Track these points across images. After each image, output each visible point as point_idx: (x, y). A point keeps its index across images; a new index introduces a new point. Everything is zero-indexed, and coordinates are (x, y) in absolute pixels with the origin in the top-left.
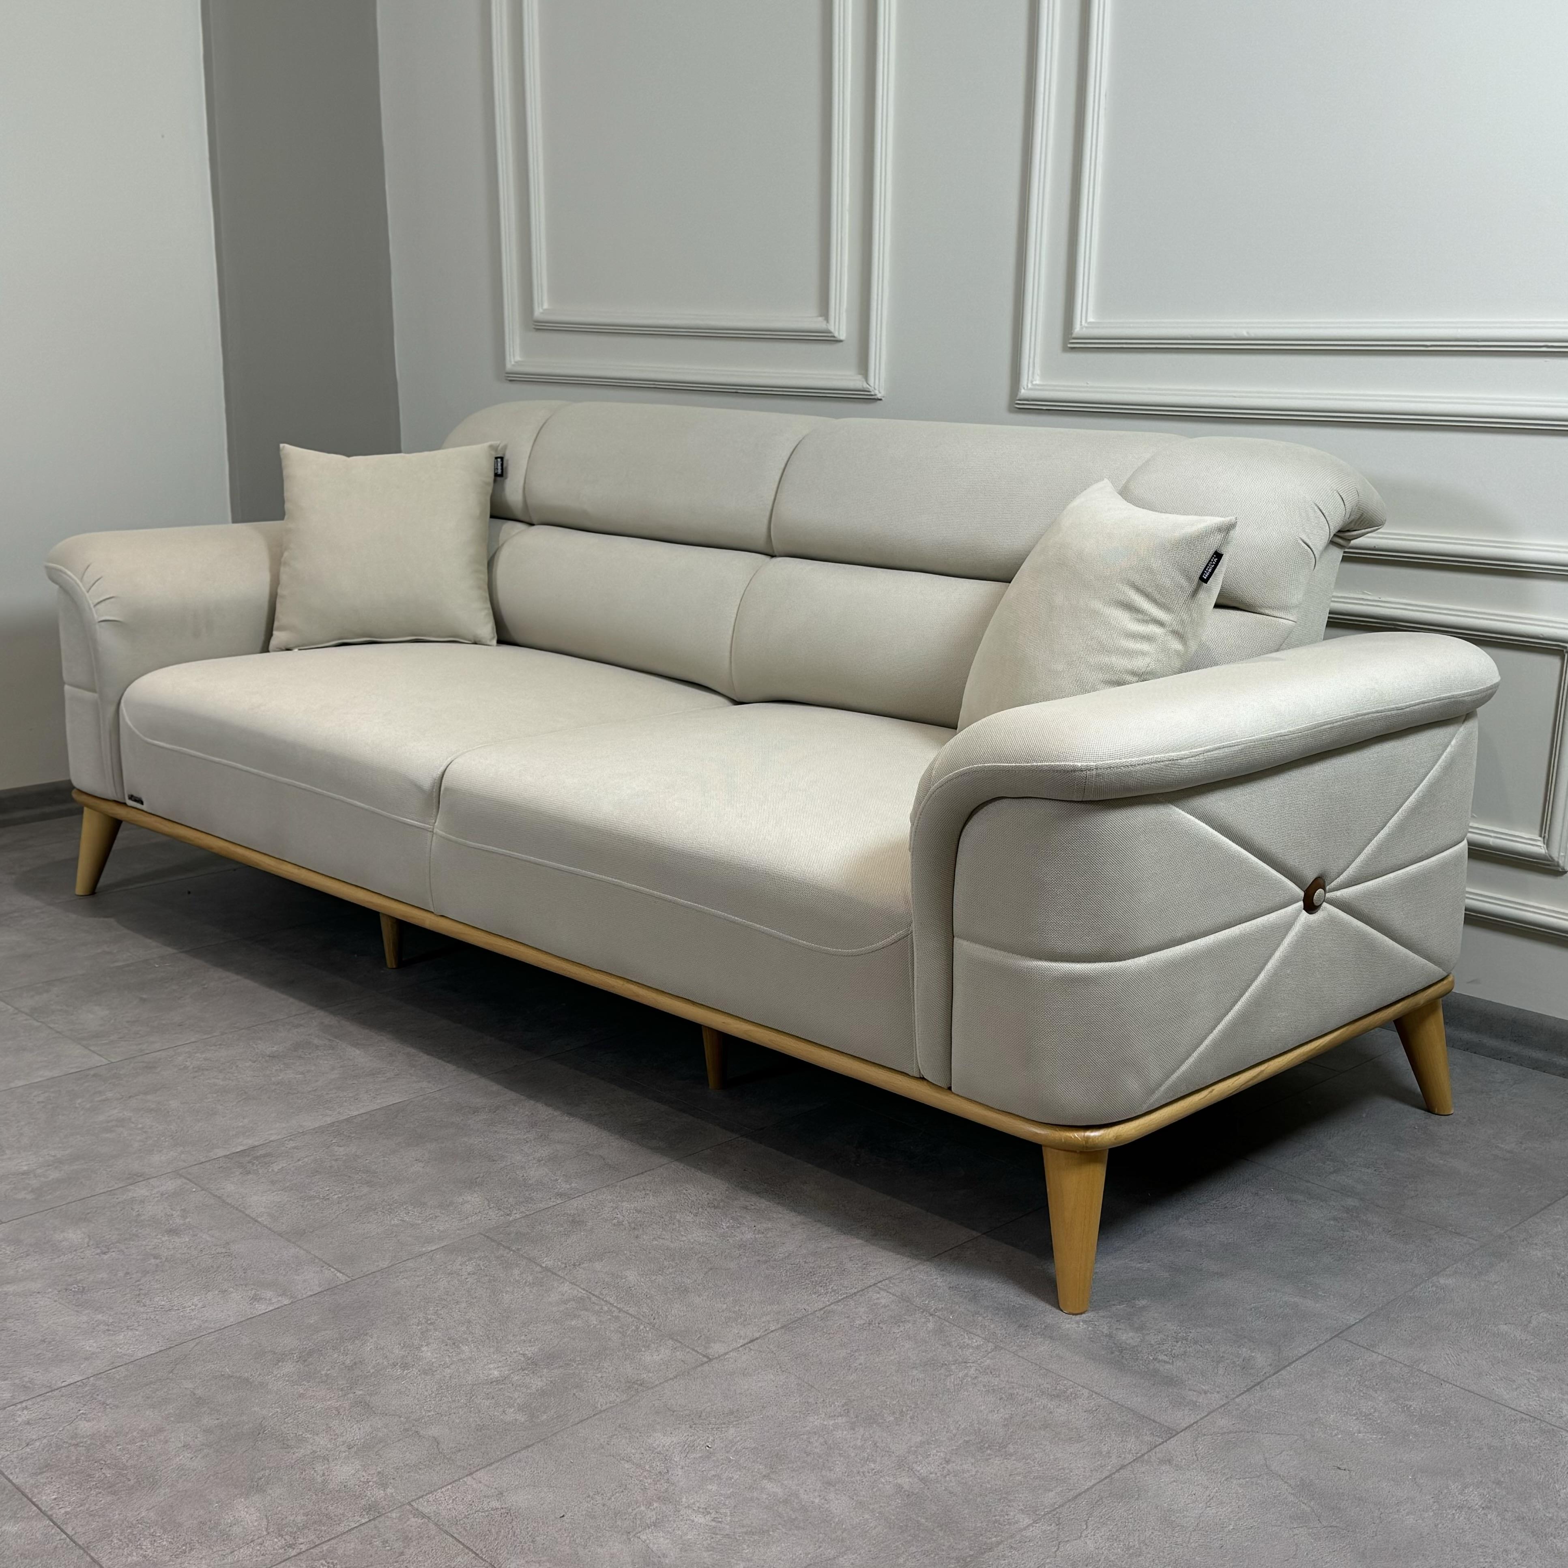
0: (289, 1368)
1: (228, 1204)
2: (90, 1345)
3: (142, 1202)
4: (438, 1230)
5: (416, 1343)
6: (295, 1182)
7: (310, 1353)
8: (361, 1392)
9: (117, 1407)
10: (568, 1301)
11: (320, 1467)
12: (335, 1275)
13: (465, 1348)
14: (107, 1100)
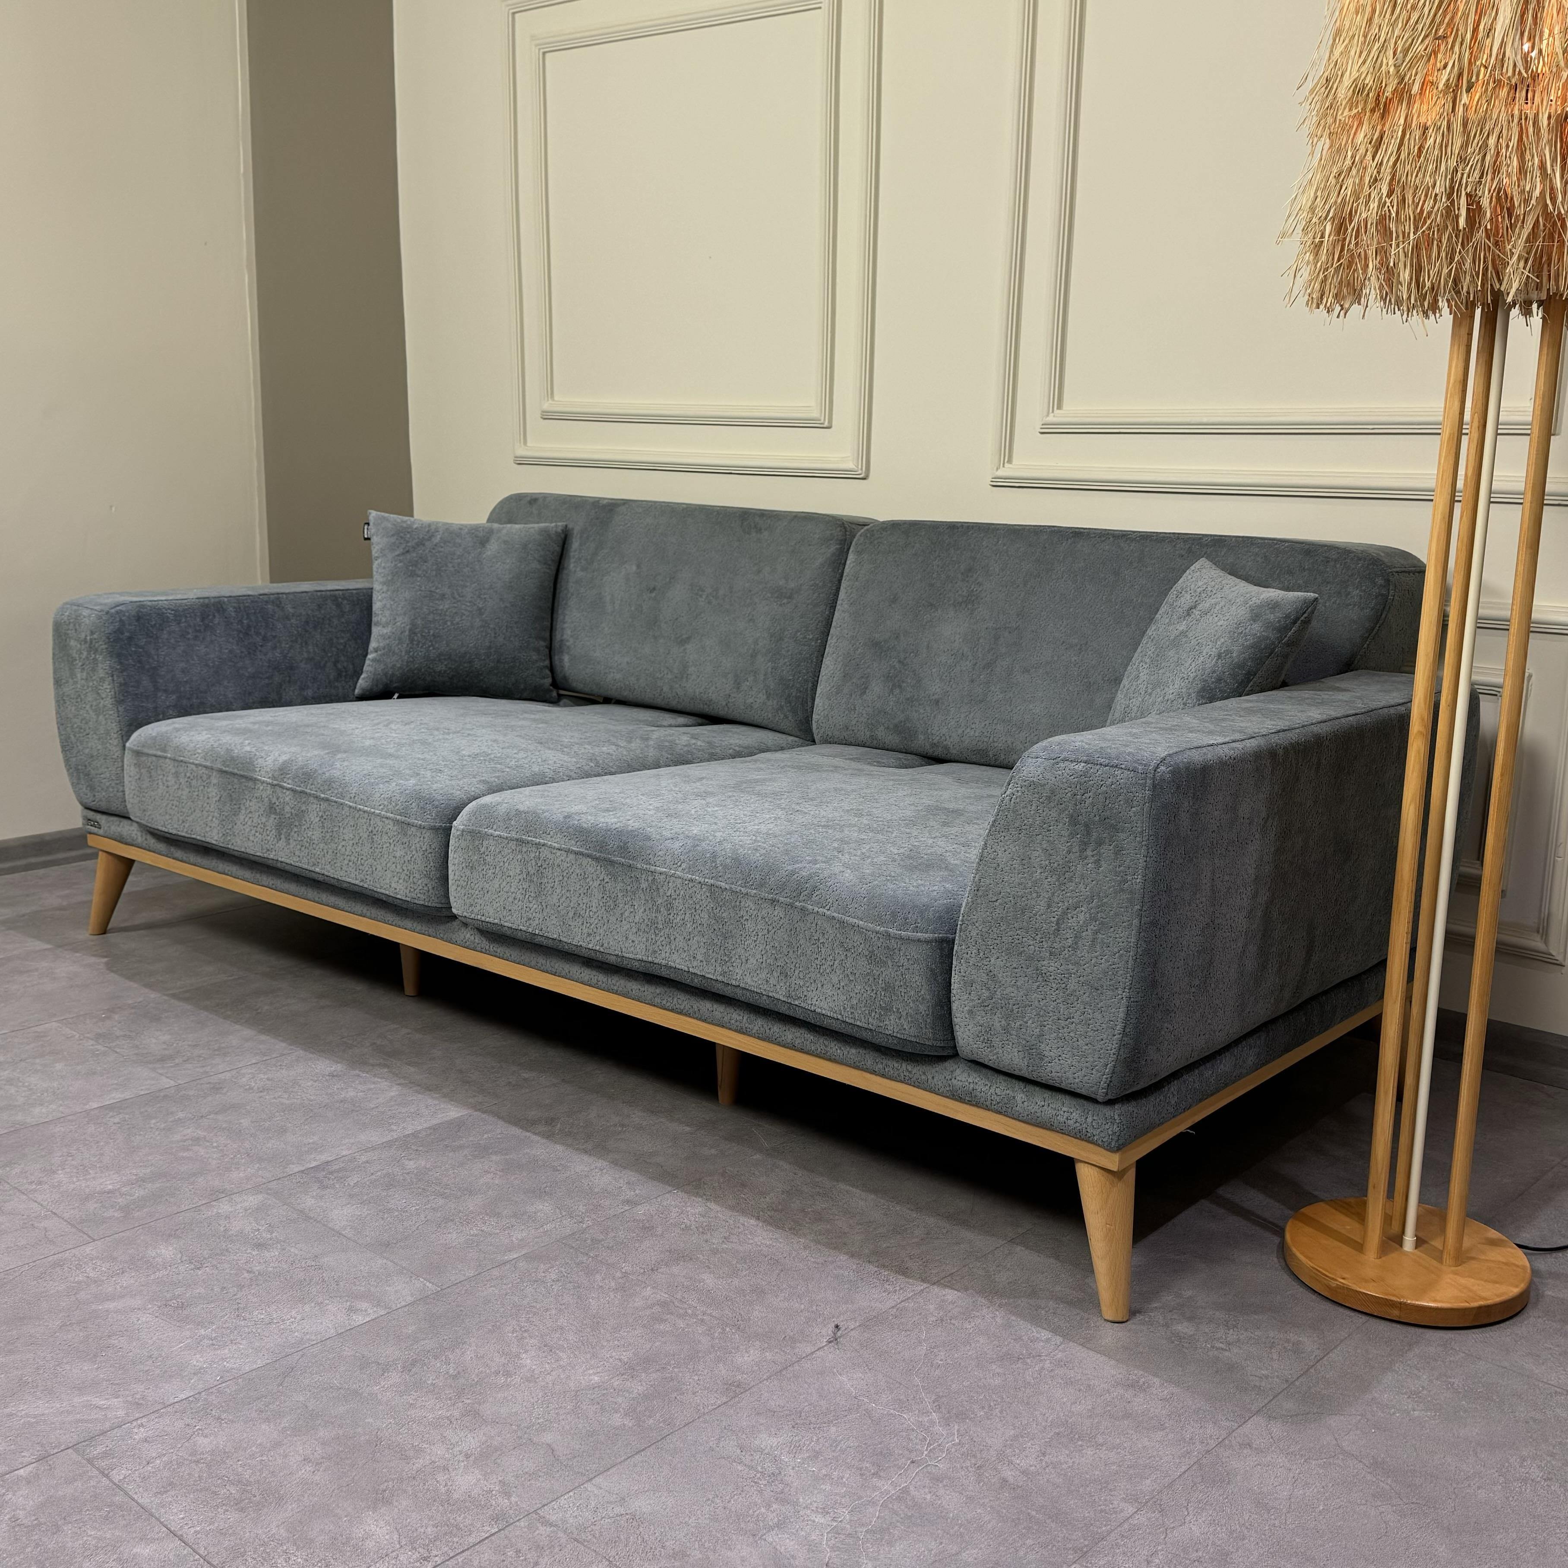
0: (394, 1377)
1: (311, 1218)
2: (197, 1360)
3: (227, 1217)
4: (517, 1239)
5: (514, 1350)
6: (371, 1195)
7: (414, 1363)
8: (469, 1401)
9: (233, 1422)
10: (653, 1305)
11: (441, 1477)
12: (425, 1285)
13: (563, 1355)
14: (179, 1119)
